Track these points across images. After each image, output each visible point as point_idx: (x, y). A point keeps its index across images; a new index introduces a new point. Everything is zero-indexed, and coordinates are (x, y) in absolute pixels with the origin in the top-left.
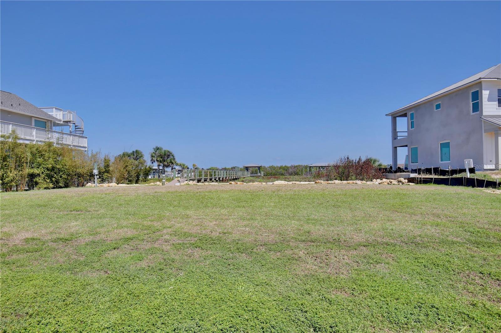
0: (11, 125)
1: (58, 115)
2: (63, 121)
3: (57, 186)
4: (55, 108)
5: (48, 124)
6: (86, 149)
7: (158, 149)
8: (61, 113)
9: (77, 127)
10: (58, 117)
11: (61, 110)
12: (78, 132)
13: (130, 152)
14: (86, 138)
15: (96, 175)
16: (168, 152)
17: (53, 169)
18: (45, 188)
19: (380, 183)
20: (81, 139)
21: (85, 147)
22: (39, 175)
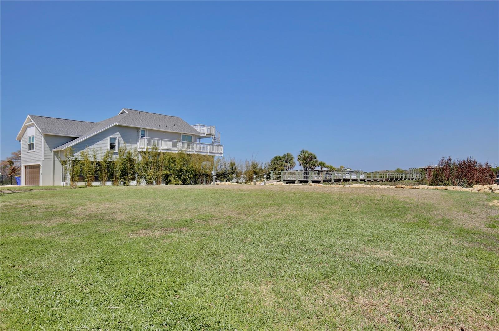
0: (160, 141)
1: (202, 130)
2: (206, 134)
3: (184, 182)
4: (200, 125)
5: (193, 138)
6: (222, 155)
7: (303, 152)
8: (205, 128)
9: (215, 138)
10: (202, 132)
11: (205, 126)
12: (216, 142)
13: (281, 155)
14: (223, 146)
15: (214, 175)
16: (312, 154)
17: (181, 170)
18: (176, 184)
19: (479, 190)
20: (219, 147)
21: (222, 154)
22: (171, 175)
